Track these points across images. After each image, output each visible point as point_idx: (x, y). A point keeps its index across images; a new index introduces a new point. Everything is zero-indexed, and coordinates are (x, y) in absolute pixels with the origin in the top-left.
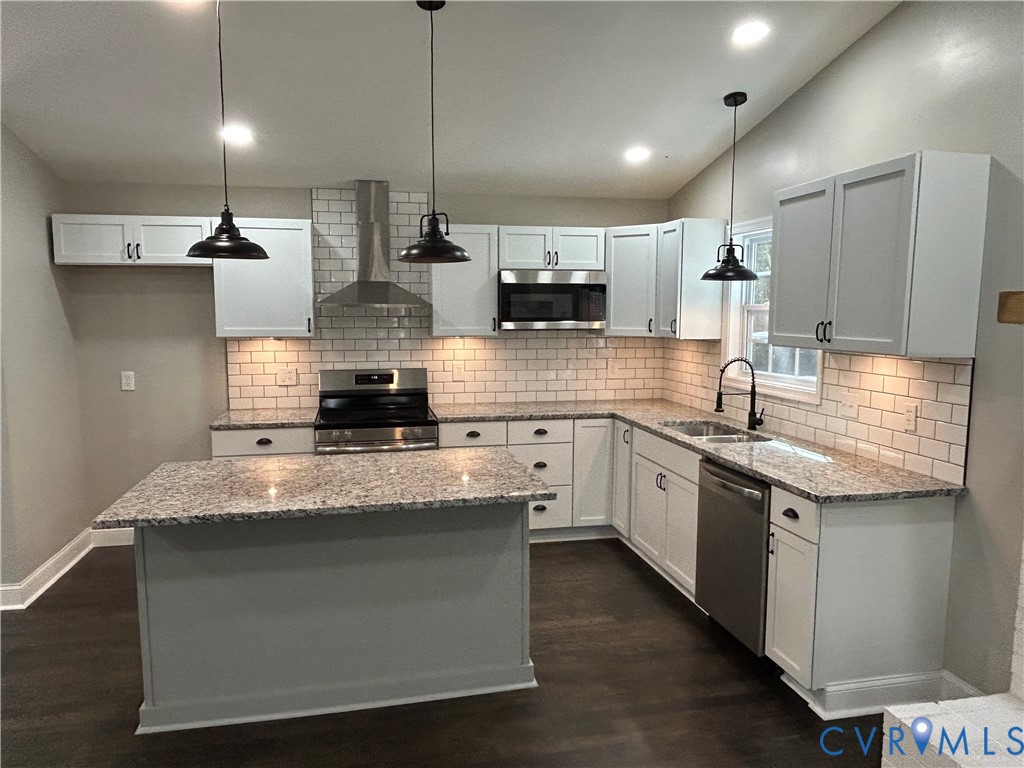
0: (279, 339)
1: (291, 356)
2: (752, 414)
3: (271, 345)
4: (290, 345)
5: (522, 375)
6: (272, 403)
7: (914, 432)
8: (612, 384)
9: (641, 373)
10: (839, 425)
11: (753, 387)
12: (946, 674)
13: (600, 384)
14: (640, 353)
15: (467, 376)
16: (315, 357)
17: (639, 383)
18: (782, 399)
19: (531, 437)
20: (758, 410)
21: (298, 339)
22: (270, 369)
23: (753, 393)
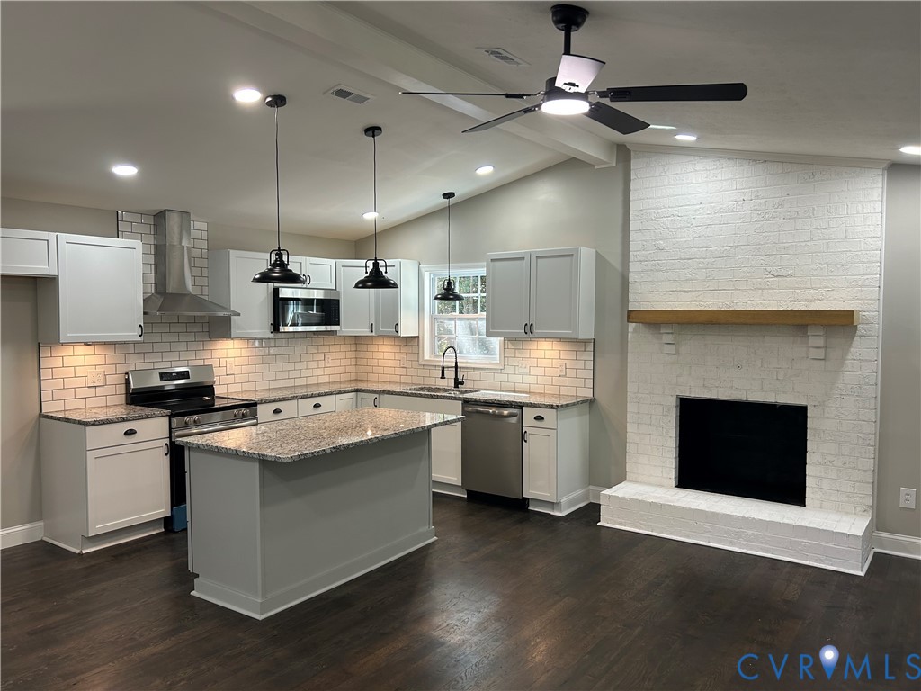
0: (86, 344)
1: (99, 360)
2: (456, 379)
3: (81, 349)
4: (99, 350)
5: (274, 367)
6: (80, 404)
7: (565, 376)
8: (328, 371)
9: (344, 362)
10: (518, 378)
11: (456, 363)
12: (591, 487)
13: (320, 372)
14: (343, 348)
15: (236, 370)
16: (120, 359)
17: (342, 370)
18: (474, 368)
19: (311, 411)
20: (460, 377)
21: (105, 343)
22: (80, 372)
23: (456, 367)
